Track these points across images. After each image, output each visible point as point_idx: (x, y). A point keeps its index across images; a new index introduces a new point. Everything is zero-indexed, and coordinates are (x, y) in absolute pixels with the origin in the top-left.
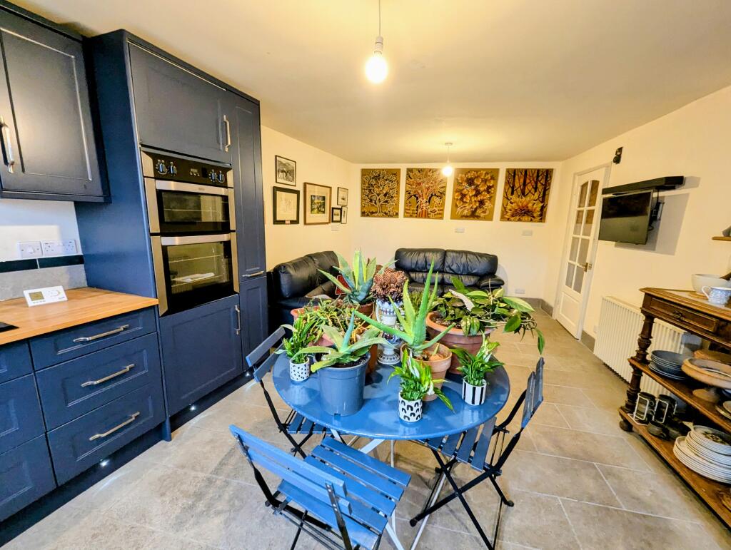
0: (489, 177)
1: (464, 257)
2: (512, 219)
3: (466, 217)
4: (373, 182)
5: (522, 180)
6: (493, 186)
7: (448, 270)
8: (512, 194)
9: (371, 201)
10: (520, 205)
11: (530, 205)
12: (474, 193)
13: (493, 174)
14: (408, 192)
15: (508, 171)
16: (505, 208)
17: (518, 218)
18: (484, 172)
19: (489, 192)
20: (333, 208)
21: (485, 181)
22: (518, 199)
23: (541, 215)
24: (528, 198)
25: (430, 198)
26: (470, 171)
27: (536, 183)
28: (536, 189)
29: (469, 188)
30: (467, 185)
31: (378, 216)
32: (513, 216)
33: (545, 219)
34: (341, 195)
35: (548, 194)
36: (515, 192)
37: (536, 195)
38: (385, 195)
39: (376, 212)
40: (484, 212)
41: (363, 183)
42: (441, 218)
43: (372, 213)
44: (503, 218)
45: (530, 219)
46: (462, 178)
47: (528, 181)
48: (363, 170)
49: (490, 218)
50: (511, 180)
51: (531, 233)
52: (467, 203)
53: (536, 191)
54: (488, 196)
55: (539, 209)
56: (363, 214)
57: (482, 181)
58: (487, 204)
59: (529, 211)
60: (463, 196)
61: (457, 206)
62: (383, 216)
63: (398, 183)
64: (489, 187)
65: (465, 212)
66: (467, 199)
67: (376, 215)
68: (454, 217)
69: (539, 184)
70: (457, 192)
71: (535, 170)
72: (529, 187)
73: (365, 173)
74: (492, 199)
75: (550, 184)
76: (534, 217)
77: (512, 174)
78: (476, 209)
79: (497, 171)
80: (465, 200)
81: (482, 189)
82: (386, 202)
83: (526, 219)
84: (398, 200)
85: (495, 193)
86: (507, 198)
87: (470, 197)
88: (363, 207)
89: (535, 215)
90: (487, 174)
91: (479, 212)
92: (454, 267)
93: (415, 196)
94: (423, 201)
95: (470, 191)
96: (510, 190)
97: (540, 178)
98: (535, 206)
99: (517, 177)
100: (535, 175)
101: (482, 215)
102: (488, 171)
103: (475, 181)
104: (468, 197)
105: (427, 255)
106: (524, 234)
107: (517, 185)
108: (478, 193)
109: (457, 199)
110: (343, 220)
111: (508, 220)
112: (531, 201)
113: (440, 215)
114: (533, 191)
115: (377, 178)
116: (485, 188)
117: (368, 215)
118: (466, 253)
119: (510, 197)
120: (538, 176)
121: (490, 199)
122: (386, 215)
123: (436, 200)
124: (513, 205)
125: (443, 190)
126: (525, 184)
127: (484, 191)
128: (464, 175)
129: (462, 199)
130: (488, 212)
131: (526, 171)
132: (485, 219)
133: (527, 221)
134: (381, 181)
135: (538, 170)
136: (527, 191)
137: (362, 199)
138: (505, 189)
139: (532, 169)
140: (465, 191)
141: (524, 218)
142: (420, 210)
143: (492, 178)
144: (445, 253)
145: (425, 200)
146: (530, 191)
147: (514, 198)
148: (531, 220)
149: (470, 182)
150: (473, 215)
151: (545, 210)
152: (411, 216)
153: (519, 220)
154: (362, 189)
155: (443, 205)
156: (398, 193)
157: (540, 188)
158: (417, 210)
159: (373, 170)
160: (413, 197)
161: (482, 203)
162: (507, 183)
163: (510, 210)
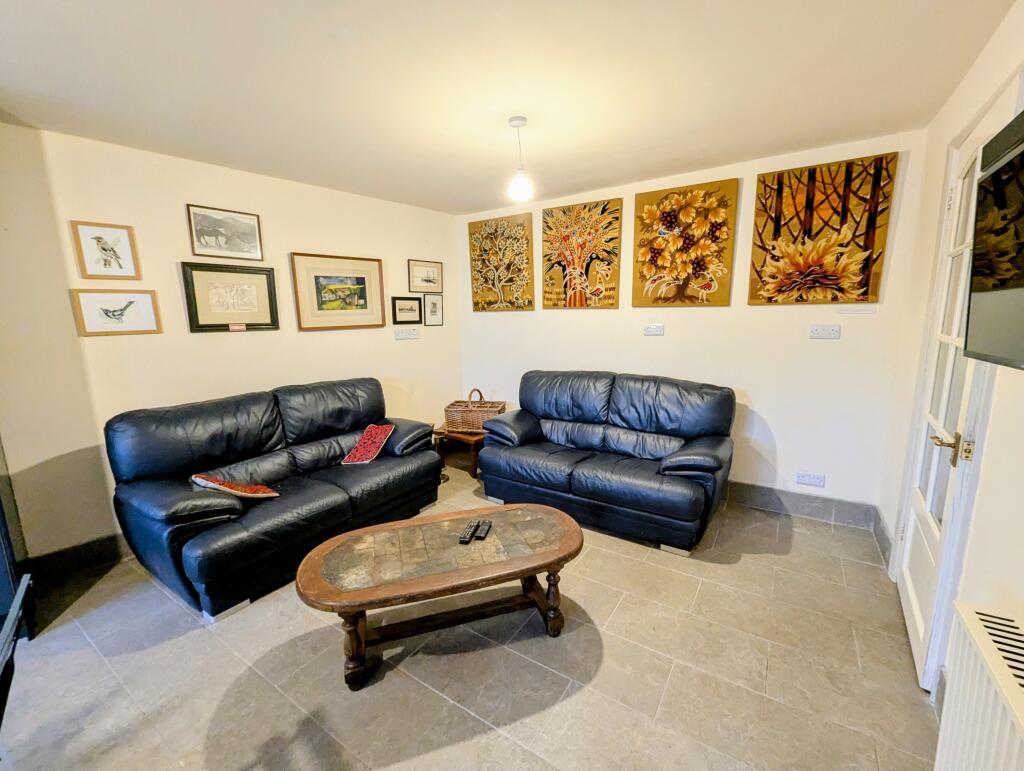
0: (713, 201)
1: (653, 390)
2: (780, 298)
3: (666, 300)
4: (487, 245)
5: (801, 199)
6: (724, 223)
7: (618, 420)
8: (777, 234)
9: (486, 281)
10: (801, 260)
11: (829, 259)
12: (680, 244)
13: (725, 194)
14: (547, 257)
15: (762, 180)
16: (759, 273)
17: (795, 294)
18: (702, 193)
19: (715, 239)
20: (394, 299)
21: (704, 213)
22: (791, 249)
23: (864, 283)
24: (822, 243)
25: (588, 265)
26: (666, 195)
27: (845, 200)
28: (844, 215)
29: (669, 235)
30: (662, 228)
31: (499, 309)
32: (780, 291)
33: (876, 293)
34: (420, 272)
35: (886, 225)
36: (784, 230)
37: (847, 232)
38: (508, 268)
39: (496, 302)
40: (708, 286)
41: (473, 249)
42: (614, 306)
43: (490, 303)
44: (754, 298)
45: (830, 296)
46: (650, 213)
47: (819, 197)
48: (471, 225)
49: (724, 300)
50: (772, 202)
51: (836, 334)
52: (665, 268)
53: (843, 221)
54: (714, 247)
55: (855, 268)
56: (477, 306)
57: (698, 213)
58: (712, 267)
59: (825, 276)
60: (656, 253)
61: (643, 277)
62: (506, 309)
63: (529, 241)
64: (716, 227)
65: (663, 291)
66: (665, 260)
67: (496, 306)
68: (639, 301)
69: (853, 201)
70: (641, 246)
71: (839, 164)
72: (824, 212)
73: (474, 228)
74: (725, 254)
75: (887, 197)
76: (841, 290)
77: (774, 186)
78: (687, 281)
79: (734, 184)
80: (660, 262)
81: (697, 233)
82: (511, 280)
83: (820, 296)
84: (532, 275)
85: (732, 238)
86: (764, 248)
87: (673, 255)
88: (475, 293)
89: (845, 284)
90: (708, 195)
91: (694, 287)
92: (631, 415)
93: (559, 263)
94: (575, 271)
95: (670, 241)
96: (771, 226)
97: (855, 185)
98: (844, 260)
99: (786, 191)
100: (841, 177)
101: (703, 293)
102: (709, 190)
103: (682, 217)
104: (666, 254)
105: (577, 383)
106: (817, 335)
107: (788, 211)
108: (689, 242)
109: (644, 263)
110: (429, 318)
111: (770, 300)
112: (836, 247)
113: (611, 301)
114: (835, 220)
115: (492, 236)
116: (706, 229)
117: (483, 309)
118: (657, 381)
119: (769, 244)
120: (849, 180)
121: (719, 253)
122: (513, 305)
123: (599, 268)
124: (781, 264)
125: (611, 245)
126: (810, 206)
127: (704, 236)
128: (655, 207)
129: (653, 261)
130: (715, 286)
131: (812, 172)
132: (709, 302)
133: (824, 302)
134: (500, 242)
135: (850, 165)
136: (817, 224)
137: (474, 279)
138: (756, 226)
139: (829, 166)
140: (659, 243)
141: (812, 295)
142: (570, 293)
143: (723, 203)
144: (614, 380)
145: (579, 270)
146: (826, 223)
147: (782, 245)
148: (835, 299)
149: (670, 219)
150: (681, 295)
151: (875, 268)
152: (555, 305)
153: (800, 300)
154: (473, 260)
155: (616, 276)
156: (530, 261)
157: (857, 210)
158: (565, 293)
159: (486, 223)
160: (557, 268)
161: (699, 265)
162: (762, 209)
163: (773, 277)
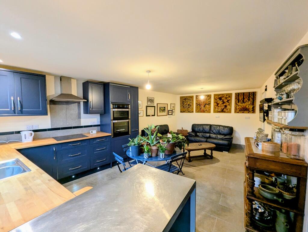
0: (228, 96)
1: (218, 127)
2: (240, 112)
3: (220, 112)
4: (184, 101)
5: (242, 97)
6: (230, 100)
7: (212, 132)
8: (239, 102)
9: (184, 107)
10: (243, 106)
11: (247, 107)
12: (222, 103)
13: (230, 95)
14: (196, 104)
15: (236, 94)
16: (236, 108)
17: (242, 112)
18: (226, 95)
19: (228, 102)
20: (169, 111)
21: (226, 98)
22: (241, 104)
23: (253, 110)
24: (246, 104)
25: (205, 105)
26: (220, 95)
27: (249, 98)
28: (249, 100)
29: (220, 101)
30: (219, 100)
31: (186, 112)
32: (240, 111)
33: (255, 112)
34: (172, 106)
35: (255, 102)
36: (240, 102)
37: (250, 103)
38: (188, 105)
39: (185, 111)
40: (227, 110)
41: (181, 101)
42: (210, 112)
43: (184, 111)
44: (235, 112)
45: (248, 112)
46: (217, 98)
47: (245, 97)
48: (180, 97)
49: (230, 112)
50: (237, 97)
51: (249, 118)
52: (219, 106)
53: (249, 101)
54: (228, 104)
55: (252, 108)
56: (181, 112)
57: (225, 98)
58: (228, 107)
59: (247, 109)
60: (218, 104)
61: (215, 108)
62: (188, 112)
63: (193, 100)
64: (228, 100)
65: (219, 110)
66: (220, 105)
67: (185, 112)
68: (215, 112)
69: (250, 98)
70: (215, 102)
71: (248, 92)
72: (246, 99)
73: (181, 98)
74: (230, 105)
75: (255, 98)
76: (250, 111)
77: (238, 95)
78: (223, 109)
79: (231, 94)
80: (218, 105)
81: (225, 101)
82: (189, 107)
83: (246, 112)
84: (193, 106)
85: (231, 102)
86: (236, 104)
87: (221, 105)
88: (181, 109)
89: (250, 110)
90: (227, 95)
91: (225, 110)
92: (214, 131)
93: (199, 105)
94: (202, 106)
95: (220, 102)
96: (237, 101)
97: (250, 96)
98: (249, 107)
99: (240, 96)
100: (248, 95)
101: (226, 111)
103: (222, 98)
104: (220, 104)
105: (204, 126)
106: (246, 118)
107: (240, 99)
108: (224, 103)
109: (215, 105)
110: (173, 114)
111: (238, 112)
112: (248, 104)
113: (209, 111)
114: (248, 101)
115: (185, 99)
116: (227, 101)
117: (183, 112)
118: (219, 126)
119: (237, 104)
120: (249, 95)
121: (229, 105)
122: (189, 112)
123: (207, 106)
124: (240, 107)
125: (209, 102)
126: (244, 98)
127: (226, 102)
128: (217, 97)
129: (217, 105)
130: (229, 110)
131: (244, 93)
132: (228, 112)
133: (247, 113)
134: (186, 100)
135: (249, 93)
136: (245, 101)
137: (181, 107)
138: (235, 101)
139: (246, 92)
140: (218, 102)
141: (245, 112)
142: (201, 110)
143: (229, 97)
144: (211, 126)
145: (203, 106)
146: (246, 101)
147: (239, 104)
148: (249, 113)
149: (220, 99)
150: (223, 111)
151: (254, 108)
152: (198, 112)
153: (243, 113)
154: (181, 103)
155: (210, 107)
156: (193, 104)
157: (251, 99)
158: (200, 110)
159: (184, 97)
160: (198, 105)
161: (226, 106)
162: (236, 98)
163: (238, 109)
